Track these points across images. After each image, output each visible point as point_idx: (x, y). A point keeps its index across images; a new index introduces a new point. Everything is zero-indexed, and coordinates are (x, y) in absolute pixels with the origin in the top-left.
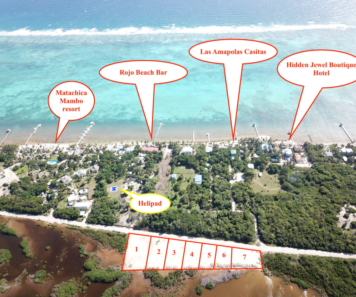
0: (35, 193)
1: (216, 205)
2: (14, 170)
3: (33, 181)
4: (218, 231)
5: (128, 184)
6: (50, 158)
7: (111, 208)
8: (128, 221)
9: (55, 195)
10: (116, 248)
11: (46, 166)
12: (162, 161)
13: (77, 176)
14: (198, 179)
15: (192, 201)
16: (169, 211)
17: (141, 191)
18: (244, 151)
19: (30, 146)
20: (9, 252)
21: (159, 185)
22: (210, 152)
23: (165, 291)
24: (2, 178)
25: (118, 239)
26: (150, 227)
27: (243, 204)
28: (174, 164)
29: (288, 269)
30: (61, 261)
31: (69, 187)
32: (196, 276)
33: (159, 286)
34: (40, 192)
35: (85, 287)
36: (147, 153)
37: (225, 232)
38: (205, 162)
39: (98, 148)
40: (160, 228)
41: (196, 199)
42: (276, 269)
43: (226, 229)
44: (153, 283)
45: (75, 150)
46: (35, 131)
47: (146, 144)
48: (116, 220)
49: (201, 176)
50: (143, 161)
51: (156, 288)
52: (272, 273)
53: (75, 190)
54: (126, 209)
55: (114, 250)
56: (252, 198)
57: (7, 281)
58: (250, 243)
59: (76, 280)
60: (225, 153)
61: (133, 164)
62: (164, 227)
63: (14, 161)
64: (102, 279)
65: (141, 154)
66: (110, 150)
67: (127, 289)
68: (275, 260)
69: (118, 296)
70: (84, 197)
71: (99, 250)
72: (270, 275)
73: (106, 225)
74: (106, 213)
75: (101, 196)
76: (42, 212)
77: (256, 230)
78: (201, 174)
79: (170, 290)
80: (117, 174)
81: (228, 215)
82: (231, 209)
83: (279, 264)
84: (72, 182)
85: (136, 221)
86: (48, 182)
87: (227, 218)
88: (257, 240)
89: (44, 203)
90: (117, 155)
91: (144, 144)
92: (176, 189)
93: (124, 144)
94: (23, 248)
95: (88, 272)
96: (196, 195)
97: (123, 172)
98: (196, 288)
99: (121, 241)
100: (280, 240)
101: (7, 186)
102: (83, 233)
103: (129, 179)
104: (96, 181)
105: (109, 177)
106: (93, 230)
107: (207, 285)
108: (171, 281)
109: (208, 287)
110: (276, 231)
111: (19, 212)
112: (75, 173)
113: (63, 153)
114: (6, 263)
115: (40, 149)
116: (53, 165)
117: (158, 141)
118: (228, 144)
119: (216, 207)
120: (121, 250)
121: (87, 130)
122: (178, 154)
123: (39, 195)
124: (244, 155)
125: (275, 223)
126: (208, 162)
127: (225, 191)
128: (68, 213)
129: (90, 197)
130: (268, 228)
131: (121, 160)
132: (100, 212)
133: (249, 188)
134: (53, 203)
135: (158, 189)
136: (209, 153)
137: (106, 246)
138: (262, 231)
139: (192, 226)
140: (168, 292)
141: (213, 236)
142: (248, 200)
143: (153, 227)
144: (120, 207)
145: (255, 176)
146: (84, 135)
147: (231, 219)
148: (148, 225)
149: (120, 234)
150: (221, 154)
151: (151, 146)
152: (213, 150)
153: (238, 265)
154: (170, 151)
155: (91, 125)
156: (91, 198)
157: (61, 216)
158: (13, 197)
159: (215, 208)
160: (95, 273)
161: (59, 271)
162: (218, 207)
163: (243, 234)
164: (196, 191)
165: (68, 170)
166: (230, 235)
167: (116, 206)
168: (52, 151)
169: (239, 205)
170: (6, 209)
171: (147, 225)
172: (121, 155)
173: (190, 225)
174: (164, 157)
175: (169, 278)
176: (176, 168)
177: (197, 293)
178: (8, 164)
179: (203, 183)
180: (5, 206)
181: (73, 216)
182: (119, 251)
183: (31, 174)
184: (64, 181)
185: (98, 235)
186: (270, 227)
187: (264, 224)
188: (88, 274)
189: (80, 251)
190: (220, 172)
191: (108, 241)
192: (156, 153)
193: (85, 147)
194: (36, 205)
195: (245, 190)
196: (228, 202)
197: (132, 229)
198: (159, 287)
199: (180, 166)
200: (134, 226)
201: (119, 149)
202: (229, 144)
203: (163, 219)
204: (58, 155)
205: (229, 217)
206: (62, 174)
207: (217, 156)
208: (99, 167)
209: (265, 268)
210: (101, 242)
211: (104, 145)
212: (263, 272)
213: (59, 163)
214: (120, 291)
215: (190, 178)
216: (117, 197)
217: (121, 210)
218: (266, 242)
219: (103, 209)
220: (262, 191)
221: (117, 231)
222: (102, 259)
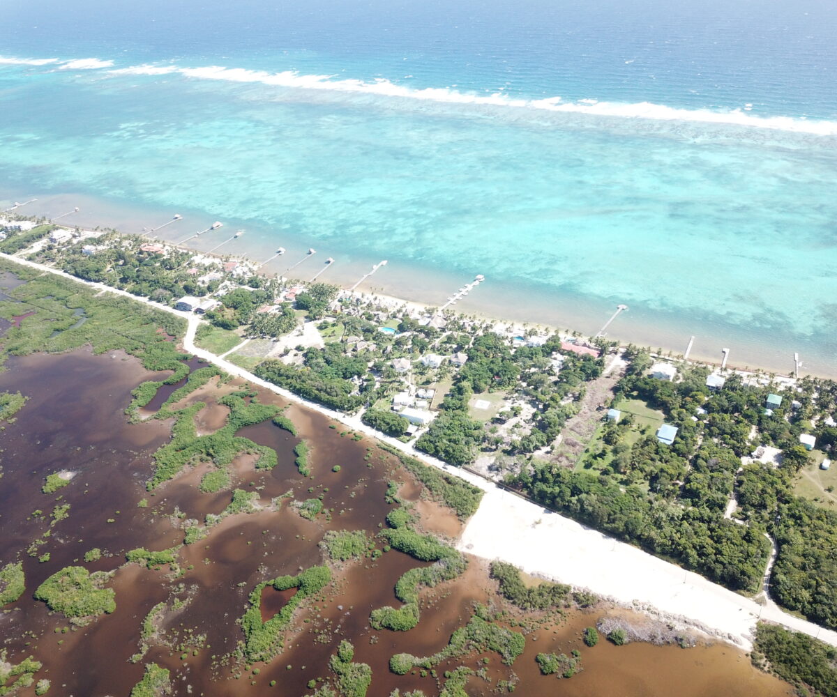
0: (344, 374)
1: (689, 494)
2: (320, 328)
3: (345, 352)
4: (673, 544)
5: (513, 403)
6: (385, 323)
7: (466, 435)
8: (490, 468)
9: (374, 385)
10: (453, 507)
11: (374, 333)
12: (598, 380)
13: (422, 364)
14: (667, 433)
15: (637, 471)
16: (578, 474)
17: (534, 424)
18: (804, 404)
19: (358, 295)
20: (275, 455)
21: (576, 421)
22: (717, 387)
23: (521, 611)
24: (298, 336)
25: (462, 492)
26: (531, 492)
27: (756, 512)
28: (622, 391)
29: (816, 674)
30: (352, 496)
31: (403, 379)
32: (595, 610)
33: (512, 599)
34: (352, 375)
35: (378, 552)
36: (569, 355)
37: (689, 551)
38: (695, 403)
39: (476, 325)
40: (549, 499)
41: (648, 469)
42: (785, 662)
43: (693, 544)
44: (501, 590)
45: (432, 319)
46: (374, 271)
47: (574, 338)
48: (470, 459)
49: (677, 429)
50: (558, 369)
51: (505, 600)
52: (772, 667)
53: (411, 386)
54: (494, 447)
55: (448, 510)
56: (782, 505)
57: (259, 498)
58: (742, 592)
59: (368, 535)
60: (753, 398)
61: (533, 370)
62: (558, 499)
63: (325, 313)
64: (412, 549)
65: (559, 354)
66: (498, 333)
67: (450, 582)
68: (791, 645)
69: (431, 587)
70: (424, 403)
71: (422, 500)
72: (766, 669)
73: (448, 462)
74: (455, 442)
75: (454, 409)
76: (346, 406)
77: (768, 572)
78: (678, 425)
79: (531, 615)
80: (497, 379)
81: (709, 521)
82: (723, 512)
83: (798, 656)
84: (409, 371)
85: (505, 472)
86: (369, 361)
87: (705, 526)
88: (760, 591)
89: (352, 394)
90: (509, 344)
91: (570, 337)
92: (608, 440)
93: (529, 329)
94: (298, 456)
95: (391, 529)
96: (650, 462)
97: (509, 378)
98: (585, 630)
99: (465, 498)
100: (819, 607)
101: (302, 350)
102: (403, 462)
103: (517, 394)
104: (453, 382)
105: (479, 380)
106: (421, 463)
107: (611, 634)
108: (539, 600)
109: (613, 639)
110: (816, 589)
111: (308, 397)
112: (421, 358)
113: (409, 319)
114: (267, 470)
115: (373, 302)
116: (386, 335)
117: (603, 339)
118: (768, 382)
119: (687, 497)
120: (460, 514)
121: (466, 289)
122: (639, 374)
123: (349, 378)
124: (800, 413)
125: (823, 572)
126: (704, 407)
127: (722, 472)
128: (387, 420)
129: (435, 405)
130: (799, 575)
131: (513, 356)
132: (443, 436)
133: (784, 483)
134: (368, 398)
135: (572, 429)
136: (713, 387)
137: (437, 498)
138: (781, 577)
139: (618, 515)
140: (527, 616)
141: (658, 549)
142: (773, 505)
143: (536, 492)
144: (484, 439)
145: (810, 464)
146: (458, 296)
147: (712, 530)
148: (528, 487)
149: (469, 485)
150: (741, 396)
151: (584, 345)
152: (726, 383)
153: (696, 622)
154: (623, 364)
155: (477, 282)
156: (436, 408)
157: (374, 423)
158: (307, 370)
159: (685, 500)
160: (402, 535)
161: (343, 511)
162: (692, 499)
163: (730, 567)
164: (653, 456)
165: (409, 351)
166: (700, 559)
167: (476, 433)
168: (392, 310)
169: (747, 510)
170: (290, 387)
171: (525, 486)
172: (515, 348)
173: (613, 511)
174: (606, 372)
175: (536, 593)
176: (624, 400)
177: (586, 642)
178: (314, 316)
179: (675, 442)
180: (289, 381)
181: (394, 428)
182: (458, 515)
183: (347, 340)
184: (397, 366)
185: (428, 475)
186: (804, 575)
187: (793, 564)
188: (390, 532)
189: (389, 490)
190: (724, 432)
191: (443, 491)
192: (589, 360)
193: (452, 318)
194: (339, 392)
195: (772, 484)
196: (720, 495)
197: (494, 485)
198: (511, 601)
199: (634, 398)
200: (501, 481)
201: (516, 336)
202: (771, 382)
203: (561, 485)
204: (401, 322)
205: (709, 525)
206: (398, 355)
207: (729, 399)
208: (467, 358)
209: (760, 652)
210: (430, 489)
211: (489, 322)
212: (750, 657)
213: (398, 333)
214: (438, 580)
215: (649, 427)
216: (484, 419)
217: (485, 445)
218: (781, 603)
219: (450, 431)
220: (816, 500)
221: (464, 479)
222: (423, 517)
